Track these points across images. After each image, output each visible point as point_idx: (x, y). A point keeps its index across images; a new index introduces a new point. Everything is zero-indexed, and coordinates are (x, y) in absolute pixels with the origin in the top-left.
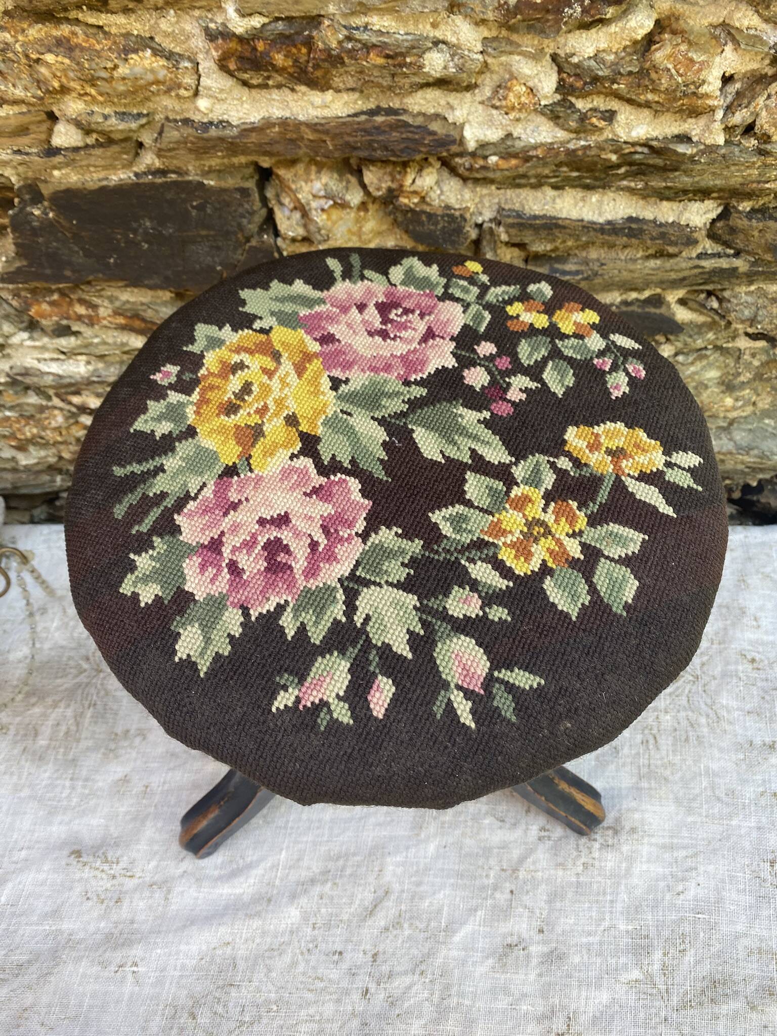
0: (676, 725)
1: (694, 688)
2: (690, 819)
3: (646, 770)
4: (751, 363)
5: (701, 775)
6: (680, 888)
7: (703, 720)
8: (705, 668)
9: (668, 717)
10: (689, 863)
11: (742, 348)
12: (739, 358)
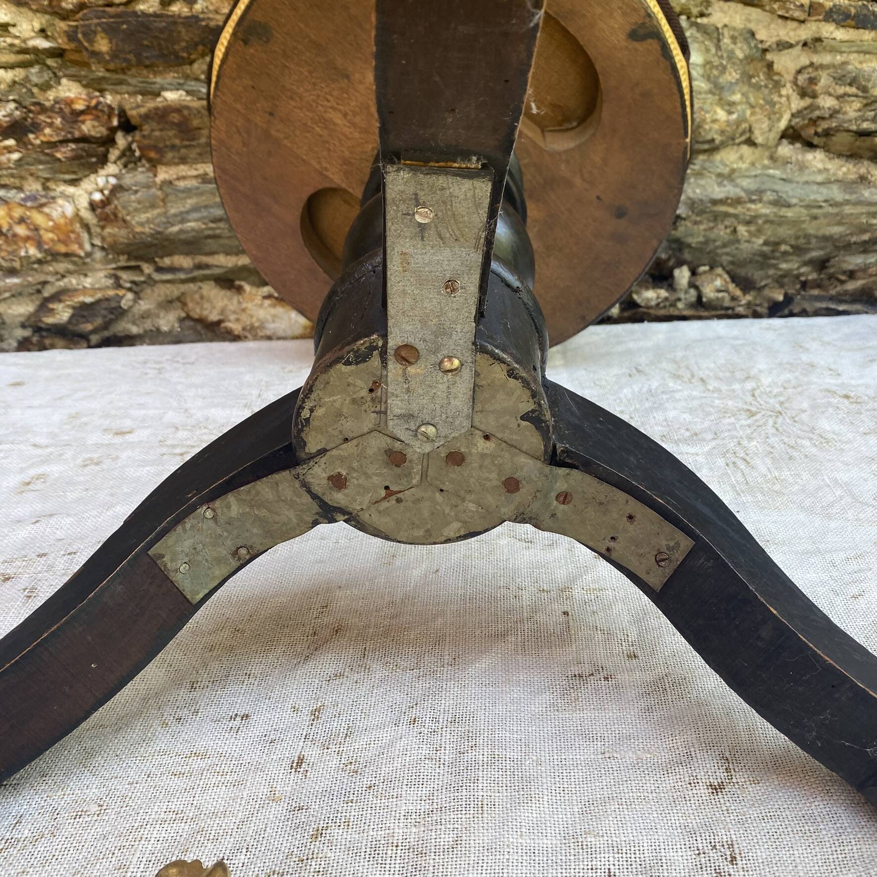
0: (769, 449)
1: (780, 420)
2: (833, 525)
3: (744, 487)
4: (732, 52)
5: (829, 486)
6: (854, 590)
7: (807, 443)
8: (787, 405)
9: (754, 443)
10: (853, 566)
11: (720, 26)
12: (719, 40)
